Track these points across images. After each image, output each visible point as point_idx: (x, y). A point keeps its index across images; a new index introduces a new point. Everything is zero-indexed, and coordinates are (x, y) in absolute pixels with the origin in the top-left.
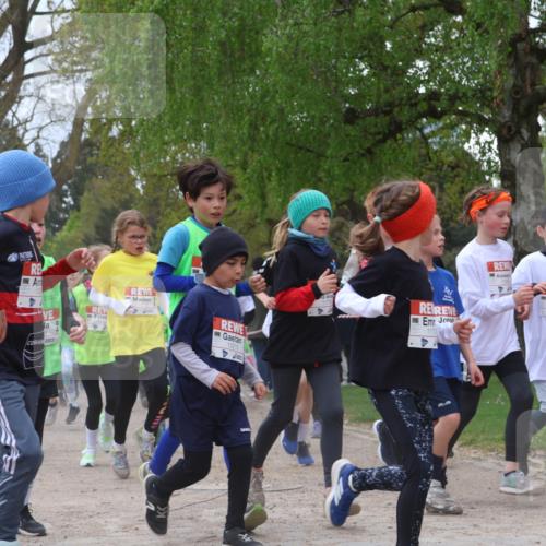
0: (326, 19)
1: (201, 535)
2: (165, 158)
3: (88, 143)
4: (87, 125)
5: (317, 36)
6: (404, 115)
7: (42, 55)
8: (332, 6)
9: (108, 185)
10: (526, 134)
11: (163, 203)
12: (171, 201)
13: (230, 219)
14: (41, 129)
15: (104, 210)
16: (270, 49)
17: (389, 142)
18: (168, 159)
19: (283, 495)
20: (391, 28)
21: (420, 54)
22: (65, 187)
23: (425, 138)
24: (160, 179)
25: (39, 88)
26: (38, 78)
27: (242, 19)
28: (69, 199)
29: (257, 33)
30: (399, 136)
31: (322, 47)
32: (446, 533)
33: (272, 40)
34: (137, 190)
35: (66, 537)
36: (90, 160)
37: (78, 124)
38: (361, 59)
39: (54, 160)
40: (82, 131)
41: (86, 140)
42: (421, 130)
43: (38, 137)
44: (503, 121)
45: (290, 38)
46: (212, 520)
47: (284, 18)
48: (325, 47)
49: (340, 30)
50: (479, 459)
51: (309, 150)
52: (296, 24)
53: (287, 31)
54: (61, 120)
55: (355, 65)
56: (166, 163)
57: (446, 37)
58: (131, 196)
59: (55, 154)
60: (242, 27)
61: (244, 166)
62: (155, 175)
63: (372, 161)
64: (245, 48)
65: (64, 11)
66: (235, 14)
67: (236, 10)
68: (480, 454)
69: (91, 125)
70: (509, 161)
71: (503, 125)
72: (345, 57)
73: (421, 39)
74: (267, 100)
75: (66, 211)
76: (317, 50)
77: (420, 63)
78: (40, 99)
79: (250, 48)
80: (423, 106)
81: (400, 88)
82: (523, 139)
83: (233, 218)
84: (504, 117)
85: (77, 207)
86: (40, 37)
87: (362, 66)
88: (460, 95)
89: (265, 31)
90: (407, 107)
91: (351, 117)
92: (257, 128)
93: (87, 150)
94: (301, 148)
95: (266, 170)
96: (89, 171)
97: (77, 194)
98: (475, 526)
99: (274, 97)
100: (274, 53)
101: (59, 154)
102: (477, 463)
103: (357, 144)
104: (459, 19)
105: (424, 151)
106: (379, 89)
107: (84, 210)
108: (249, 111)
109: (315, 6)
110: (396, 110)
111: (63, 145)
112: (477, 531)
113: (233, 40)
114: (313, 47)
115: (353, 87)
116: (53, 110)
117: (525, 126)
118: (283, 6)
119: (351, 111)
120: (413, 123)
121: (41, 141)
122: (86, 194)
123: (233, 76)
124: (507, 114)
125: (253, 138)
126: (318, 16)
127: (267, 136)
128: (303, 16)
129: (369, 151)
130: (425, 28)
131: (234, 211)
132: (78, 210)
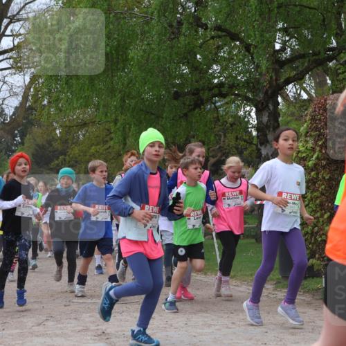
0: (165, 42)
1: (80, 328)
2: (73, 117)
3: (31, 108)
4: (30, 98)
5: (160, 51)
6: (206, 95)
7: (7, 59)
8: (168, 35)
9: (41, 131)
10: (271, 107)
11: (70, 142)
12: (75, 141)
13: (107, 151)
14: (4, 99)
15: (37, 145)
16: (133, 58)
17: (197, 110)
18: (75, 117)
19: (128, 306)
20: (201, 47)
21: (216, 62)
22: (16, 132)
23: (216, 108)
24: (69, 129)
25: (4, 77)
26: (4, 71)
27: (118, 41)
28: (18, 139)
29: (126, 49)
30: (202, 107)
31: (161, 58)
32: (217, 327)
33: (135, 53)
34: (56, 134)
35: (4, 330)
36: (30, 117)
37: (25, 97)
38: (183, 64)
39: (11, 117)
40: (27, 101)
41: (29, 106)
42: (214, 104)
43: (3, 104)
44: (259, 100)
45: (144, 51)
46: (87, 320)
47: (142, 41)
48: (163, 57)
49: (172, 48)
50: (238, 286)
51: (152, 114)
52: (148, 44)
53: (143, 48)
54: (16, 94)
55: (180, 67)
56: (74, 119)
57: (230, 53)
58: (53, 138)
59: (11, 114)
60: (119, 45)
61: (116, 121)
62: (67, 126)
63: (187, 120)
64: (120, 57)
65: (20, 35)
66: (115, 39)
67: (116, 36)
68: (238, 283)
69: (32, 97)
70: (261, 121)
71: (259, 102)
72: (174, 63)
73: (216, 54)
74: (130, 85)
75: (16, 145)
76: (159, 58)
77: (215, 67)
78: (4, 83)
79: (122, 57)
80: (216, 91)
81: (204, 81)
82: (269, 109)
83: (110, 150)
84: (260, 98)
85: (22, 143)
86: (7, 48)
87: (184, 68)
88: (236, 85)
89: (131, 48)
90: (207, 91)
91: (177, 96)
92: (124, 101)
93: (30, 111)
94: (148, 112)
95: (128, 124)
96: (31, 123)
97: (23, 136)
98: (233, 323)
99: (135, 84)
100: (136, 60)
101: (14, 114)
102: (236, 288)
103: (178, 111)
104: (238, 43)
105: (215, 115)
106: (192, 81)
107: (26, 145)
108: (120, 92)
109: (159, 34)
110: (202, 92)
111: (16, 108)
112: (234, 326)
113: (114, 52)
114: (157, 57)
115: (178, 80)
116: (12, 89)
117: (271, 102)
118: (141, 34)
119: (176, 93)
120: (210, 100)
121: (3, 106)
122: (28, 136)
123: (112, 73)
124: (261, 96)
125: (122, 107)
126: (161, 40)
127: (130, 105)
128: (152, 41)
129: (186, 115)
130: (219, 48)
131: (110, 147)
132: (23, 145)
